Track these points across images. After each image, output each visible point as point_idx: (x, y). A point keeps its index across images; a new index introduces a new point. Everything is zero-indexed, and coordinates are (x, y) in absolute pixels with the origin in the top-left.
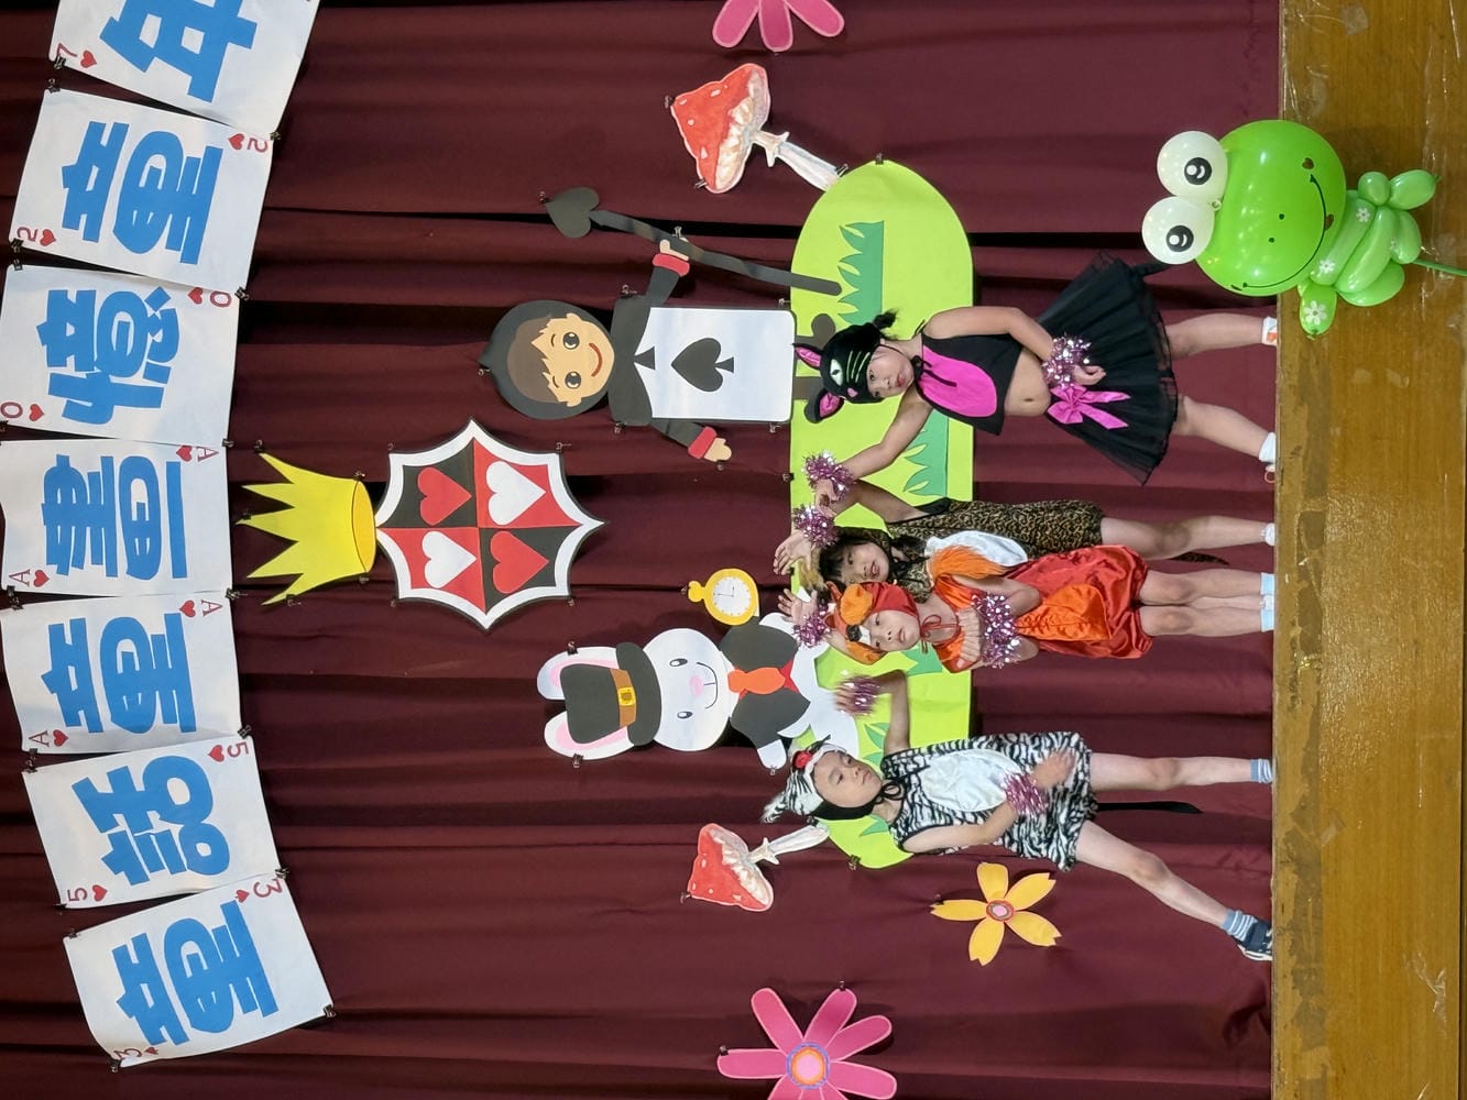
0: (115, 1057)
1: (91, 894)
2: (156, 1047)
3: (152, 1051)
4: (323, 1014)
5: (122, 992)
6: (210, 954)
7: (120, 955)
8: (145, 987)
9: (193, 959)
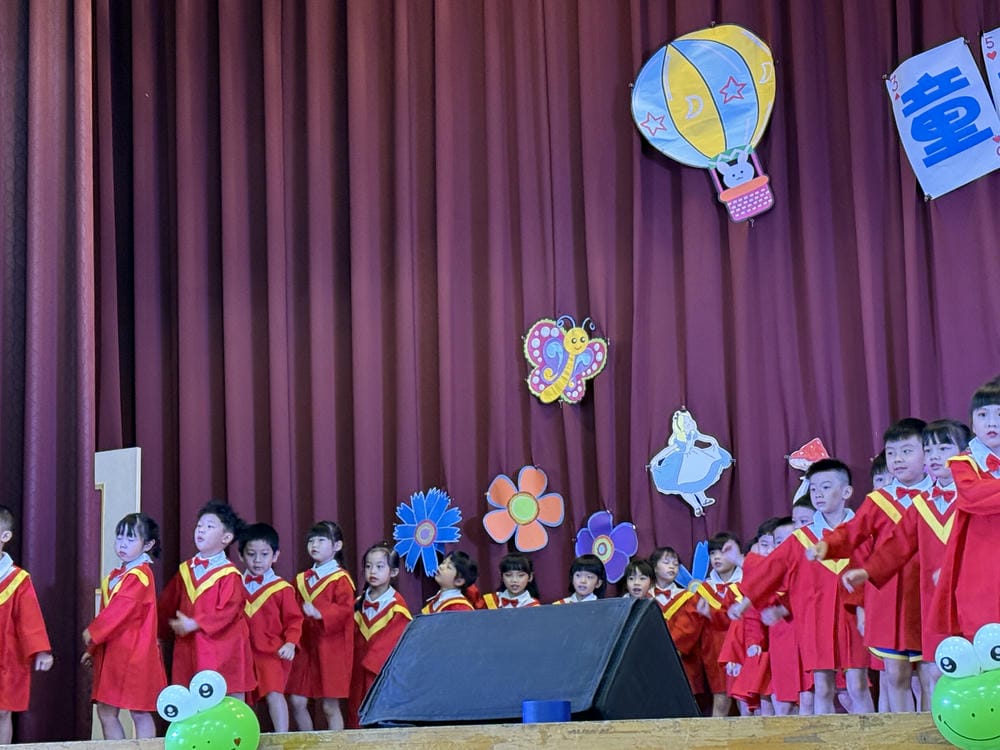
0: (892, 76)
1: (991, 51)
2: (900, 99)
3: (897, 96)
4: (926, 194)
5: (933, 75)
6: (959, 124)
7: (956, 72)
8: (936, 88)
9: (956, 114)
